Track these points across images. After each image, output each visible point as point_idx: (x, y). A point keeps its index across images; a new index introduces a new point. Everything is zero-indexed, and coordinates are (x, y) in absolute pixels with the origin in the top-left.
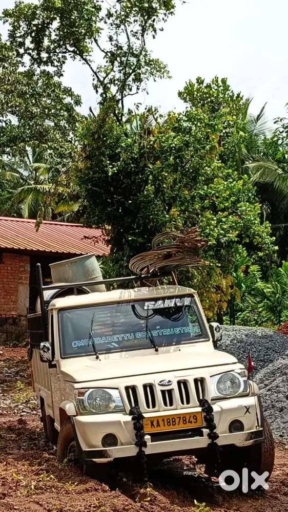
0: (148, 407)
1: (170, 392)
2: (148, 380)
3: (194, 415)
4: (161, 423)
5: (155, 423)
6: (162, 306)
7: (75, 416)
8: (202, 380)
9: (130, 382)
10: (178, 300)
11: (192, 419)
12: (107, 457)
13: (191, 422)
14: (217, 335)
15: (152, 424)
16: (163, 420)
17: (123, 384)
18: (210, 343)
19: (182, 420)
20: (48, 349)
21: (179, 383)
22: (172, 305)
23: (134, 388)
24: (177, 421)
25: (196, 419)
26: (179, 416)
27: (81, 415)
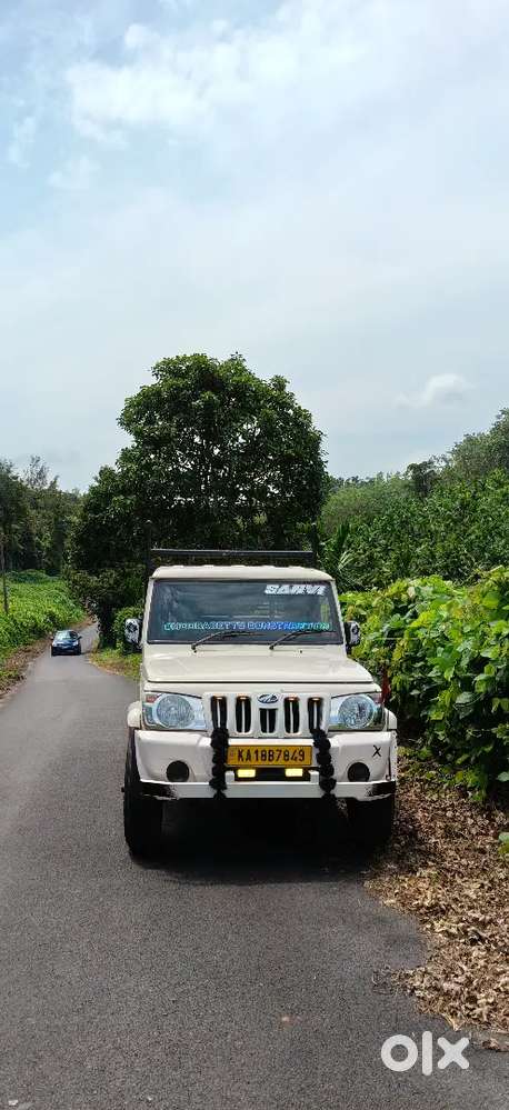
0: (239, 730)
1: (273, 712)
2: (244, 691)
3: (302, 751)
4: (253, 755)
5: (244, 755)
6: (287, 592)
7: (137, 729)
8: (320, 702)
9: (219, 691)
10: (309, 587)
11: (297, 755)
12: (168, 796)
13: (296, 759)
14: (354, 638)
15: (240, 756)
16: (257, 752)
17: (210, 692)
18: (343, 648)
19: (282, 755)
20: (135, 628)
21: (287, 701)
22: (301, 591)
23: (223, 702)
24: (276, 755)
25: (303, 756)
26: (279, 749)
27: (147, 729)
